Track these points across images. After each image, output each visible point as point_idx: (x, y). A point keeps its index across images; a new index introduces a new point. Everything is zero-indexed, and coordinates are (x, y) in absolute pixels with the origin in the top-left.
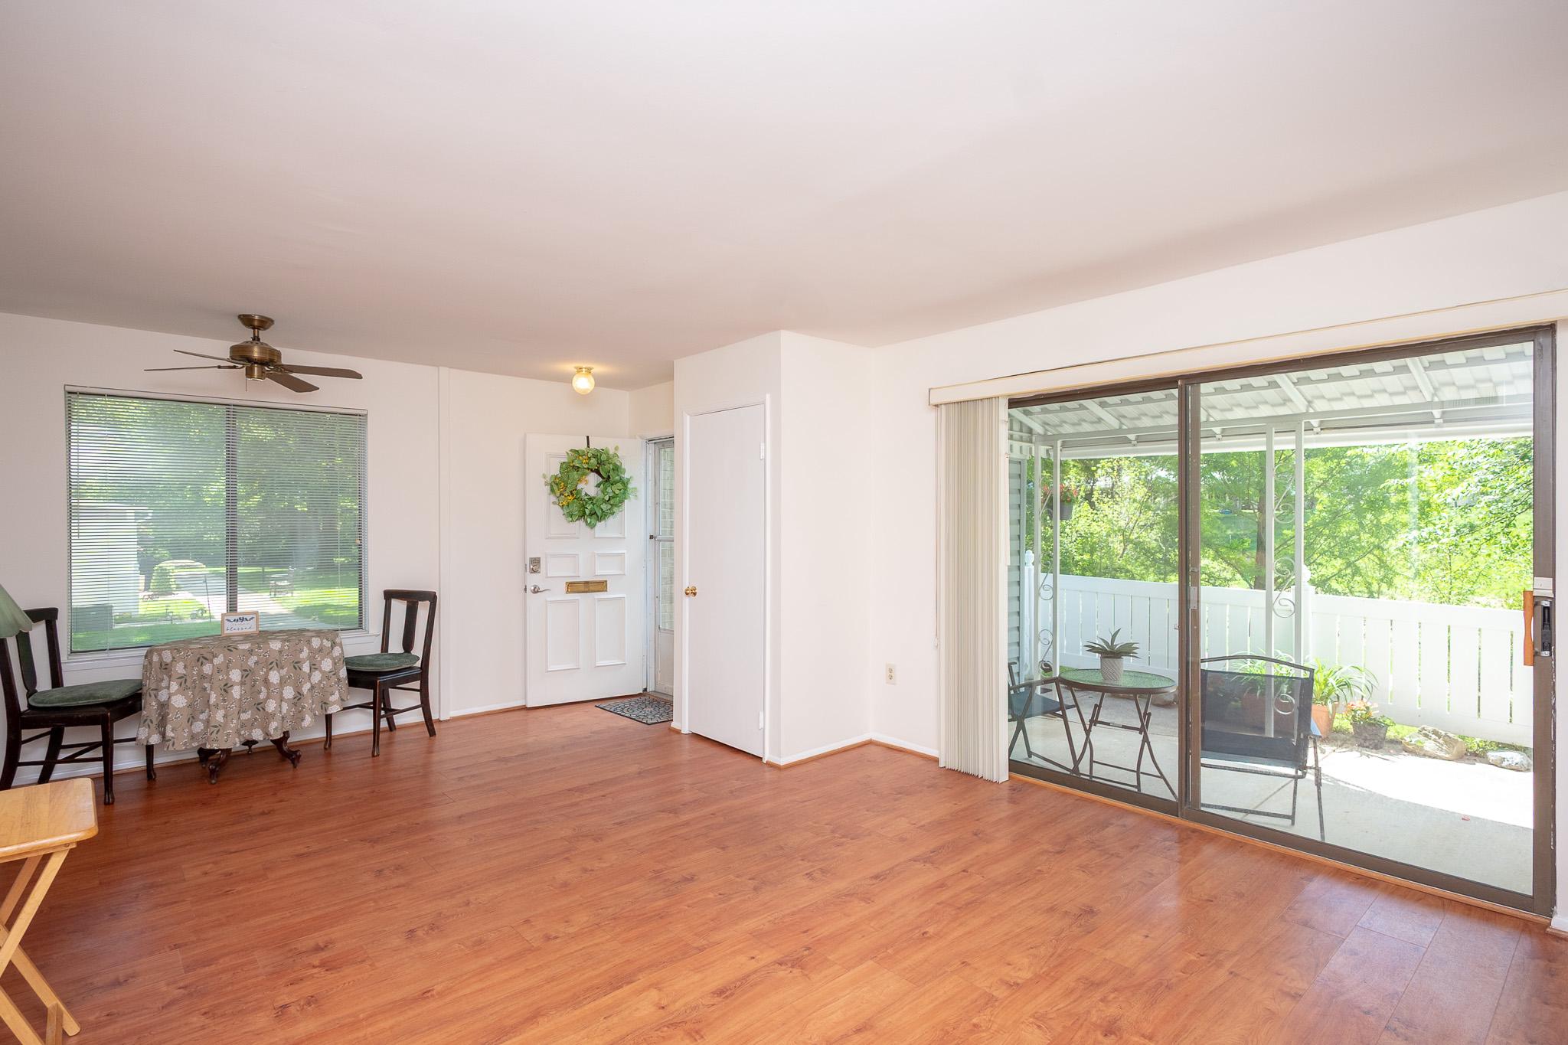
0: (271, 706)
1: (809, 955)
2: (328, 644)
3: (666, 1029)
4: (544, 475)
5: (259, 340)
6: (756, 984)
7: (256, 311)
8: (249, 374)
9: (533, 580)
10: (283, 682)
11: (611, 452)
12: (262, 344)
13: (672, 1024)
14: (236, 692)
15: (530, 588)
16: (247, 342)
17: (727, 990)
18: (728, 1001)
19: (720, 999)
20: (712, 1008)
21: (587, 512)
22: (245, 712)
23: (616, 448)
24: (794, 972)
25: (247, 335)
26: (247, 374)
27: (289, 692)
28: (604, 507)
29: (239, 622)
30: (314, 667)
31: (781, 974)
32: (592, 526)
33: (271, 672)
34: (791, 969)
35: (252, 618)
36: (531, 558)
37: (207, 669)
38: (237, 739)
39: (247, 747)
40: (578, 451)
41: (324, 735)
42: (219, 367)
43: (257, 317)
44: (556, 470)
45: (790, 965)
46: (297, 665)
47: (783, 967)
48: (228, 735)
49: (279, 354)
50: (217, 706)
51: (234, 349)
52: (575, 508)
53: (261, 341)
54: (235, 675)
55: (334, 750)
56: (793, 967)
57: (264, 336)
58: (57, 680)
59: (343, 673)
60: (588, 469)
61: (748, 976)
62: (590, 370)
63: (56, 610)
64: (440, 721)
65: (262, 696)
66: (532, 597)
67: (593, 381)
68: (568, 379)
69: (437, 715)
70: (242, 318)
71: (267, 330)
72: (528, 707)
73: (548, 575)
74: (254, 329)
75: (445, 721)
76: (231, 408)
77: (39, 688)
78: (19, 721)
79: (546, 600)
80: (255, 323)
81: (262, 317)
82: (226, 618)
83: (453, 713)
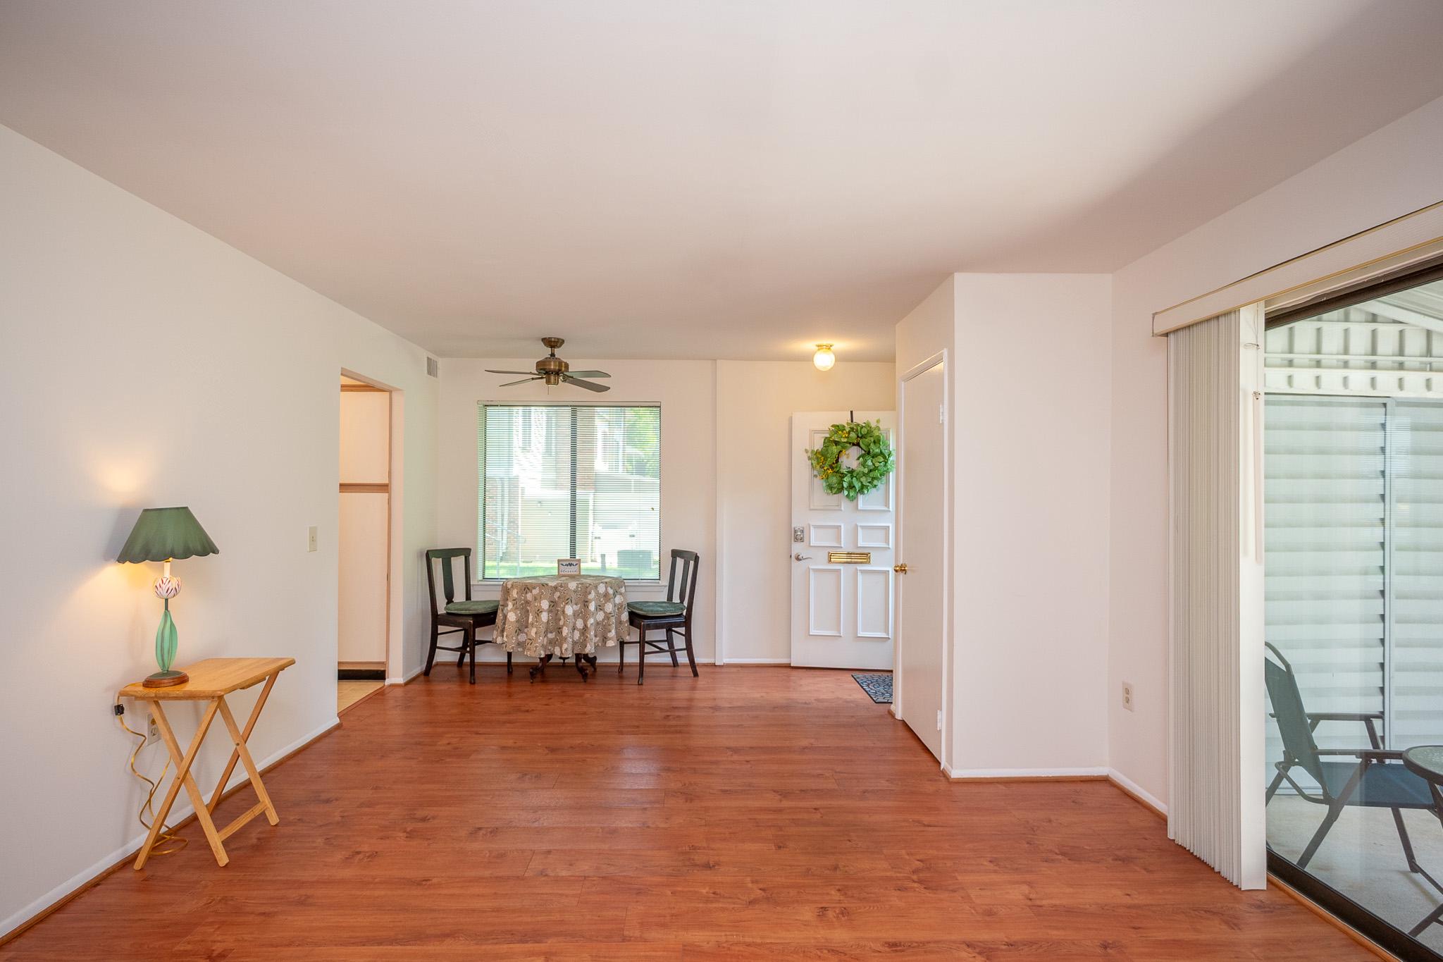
0: (565, 631)
1: (1005, 950)
2: (611, 591)
3: (825, 951)
4: (806, 450)
5: (554, 356)
6: (931, 952)
7: (554, 335)
8: (548, 382)
9: (797, 548)
10: (576, 615)
11: (873, 425)
12: (556, 358)
13: (833, 950)
14: (544, 617)
15: (794, 555)
16: (547, 358)
17: (900, 946)
18: (894, 954)
19: (887, 949)
20: (876, 954)
21: (845, 485)
22: (551, 632)
23: (878, 421)
24: (977, 958)
25: (547, 351)
26: (546, 383)
27: (580, 624)
28: (863, 479)
29: (569, 566)
30: (600, 608)
31: (964, 954)
32: (853, 499)
33: (567, 606)
34: (976, 955)
35: (576, 564)
36: (795, 528)
37: (529, 596)
38: (542, 652)
39: (562, 661)
40: (838, 426)
41: (618, 660)
42: (533, 379)
43: (553, 340)
44: (819, 445)
45: (977, 950)
46: (586, 603)
47: (970, 950)
48: (536, 647)
49: (567, 366)
50: (532, 624)
51: (538, 364)
52: (834, 480)
53: (556, 356)
54: (545, 604)
55: (624, 674)
56: (980, 953)
57: (557, 351)
58: (468, 597)
59: (625, 616)
60: (850, 443)
61: (929, 942)
62: (829, 347)
63: (470, 550)
64: (714, 665)
65: (561, 623)
66: (795, 563)
67: (833, 358)
68: (808, 358)
69: (699, 659)
70: (544, 340)
71: (560, 349)
72: (792, 665)
73: (811, 545)
74: (551, 348)
75: (719, 666)
76: (574, 408)
77: (455, 600)
78: (437, 620)
79: (809, 568)
80: (552, 343)
81: (558, 339)
82: (561, 563)
83: (726, 661)
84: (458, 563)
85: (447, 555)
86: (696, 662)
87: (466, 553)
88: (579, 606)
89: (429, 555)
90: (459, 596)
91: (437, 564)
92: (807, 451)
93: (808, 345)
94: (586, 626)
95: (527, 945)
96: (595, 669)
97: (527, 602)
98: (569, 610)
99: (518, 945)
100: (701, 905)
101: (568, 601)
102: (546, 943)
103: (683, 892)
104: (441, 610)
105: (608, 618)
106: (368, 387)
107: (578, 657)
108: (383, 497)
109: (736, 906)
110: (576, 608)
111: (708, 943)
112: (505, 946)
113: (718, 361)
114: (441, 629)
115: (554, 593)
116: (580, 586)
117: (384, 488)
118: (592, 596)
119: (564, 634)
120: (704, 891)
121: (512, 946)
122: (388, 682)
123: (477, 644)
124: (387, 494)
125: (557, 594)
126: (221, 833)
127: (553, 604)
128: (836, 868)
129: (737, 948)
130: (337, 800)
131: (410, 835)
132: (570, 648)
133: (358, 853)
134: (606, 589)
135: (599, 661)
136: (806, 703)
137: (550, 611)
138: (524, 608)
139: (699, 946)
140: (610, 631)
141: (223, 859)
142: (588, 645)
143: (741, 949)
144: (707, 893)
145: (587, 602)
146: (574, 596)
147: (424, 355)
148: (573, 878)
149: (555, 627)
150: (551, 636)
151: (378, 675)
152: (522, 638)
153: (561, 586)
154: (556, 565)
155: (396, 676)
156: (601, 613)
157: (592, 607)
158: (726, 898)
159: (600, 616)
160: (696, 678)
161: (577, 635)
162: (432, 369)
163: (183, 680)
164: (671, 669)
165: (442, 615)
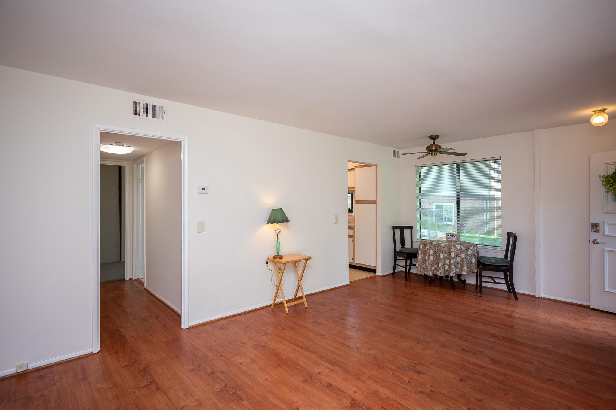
5: (434, 143)
7: (433, 134)
8: (432, 155)
9: (594, 236)
12: (436, 144)
15: (591, 240)
16: (431, 145)
25: (430, 142)
29: (451, 237)
30: (458, 255)
36: (592, 224)
37: (426, 248)
39: (440, 278)
43: (434, 136)
49: (441, 147)
51: (427, 148)
57: (436, 142)
58: (411, 246)
62: (603, 111)
63: (412, 227)
64: (534, 297)
65: (439, 261)
66: (593, 246)
67: (607, 117)
68: (587, 120)
69: (517, 290)
70: (429, 137)
71: (437, 140)
72: (590, 307)
73: (605, 234)
74: (433, 140)
75: (539, 298)
76: (458, 165)
77: (405, 246)
78: (396, 253)
79: (604, 249)
80: (433, 138)
81: (435, 136)
82: (448, 235)
83: (542, 295)
84: (407, 232)
85: (402, 229)
86: (516, 291)
87: (411, 228)
88: (447, 254)
89: (394, 228)
90: (408, 245)
91: (398, 232)
92: (600, 176)
93: (588, 112)
94: (450, 263)
95: (329, 365)
96: (465, 286)
97: (426, 251)
98: (442, 256)
99: (327, 364)
100: (398, 383)
101: (441, 251)
102: (335, 367)
103: (397, 375)
104: (398, 250)
105: (463, 261)
106: (366, 165)
107: (447, 277)
108: (374, 205)
109: (412, 390)
110: (446, 255)
111: (385, 395)
112: (324, 362)
113: (535, 131)
114: (398, 257)
115: (435, 248)
116: (447, 245)
117: (375, 202)
118: (452, 250)
119: (440, 266)
120: (406, 379)
121: (326, 363)
122: (377, 274)
123: (412, 266)
124: (376, 204)
125: (437, 248)
126: (287, 304)
127: (435, 253)
128: (480, 401)
129: (393, 402)
130: (327, 306)
131: (334, 322)
132: (442, 273)
133: (316, 322)
134: (461, 247)
135: (467, 282)
136: (574, 328)
137: (434, 255)
138: (425, 253)
139: (380, 394)
140: (464, 267)
141: (287, 312)
142: (451, 272)
143: (395, 403)
144: (406, 380)
145: (450, 252)
146: (444, 249)
147: (392, 150)
148: (364, 353)
149: (436, 262)
150: (435, 266)
151: (374, 271)
152: (424, 266)
153: (438, 245)
154: (446, 235)
155: (379, 273)
156: (459, 258)
157: (453, 255)
158: (412, 386)
159: (459, 259)
160: (516, 301)
161: (446, 267)
162: (396, 154)
163: (281, 257)
164: (507, 294)
165: (398, 252)
